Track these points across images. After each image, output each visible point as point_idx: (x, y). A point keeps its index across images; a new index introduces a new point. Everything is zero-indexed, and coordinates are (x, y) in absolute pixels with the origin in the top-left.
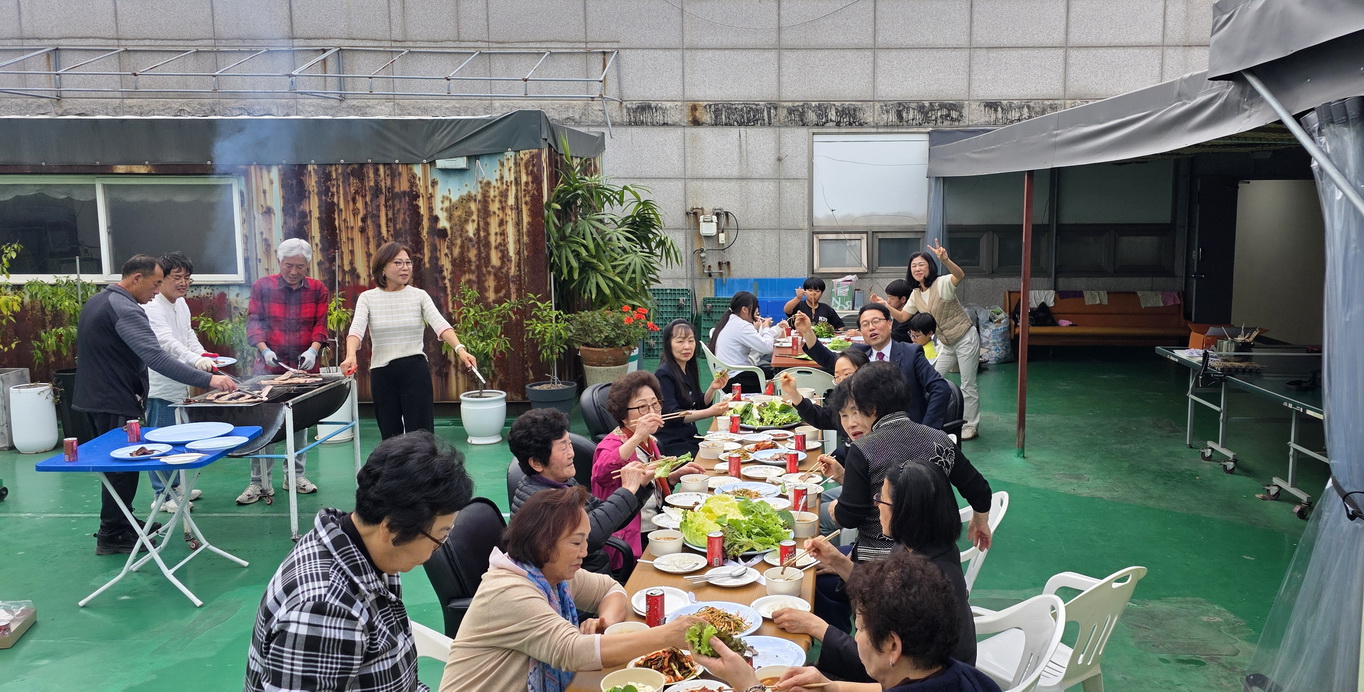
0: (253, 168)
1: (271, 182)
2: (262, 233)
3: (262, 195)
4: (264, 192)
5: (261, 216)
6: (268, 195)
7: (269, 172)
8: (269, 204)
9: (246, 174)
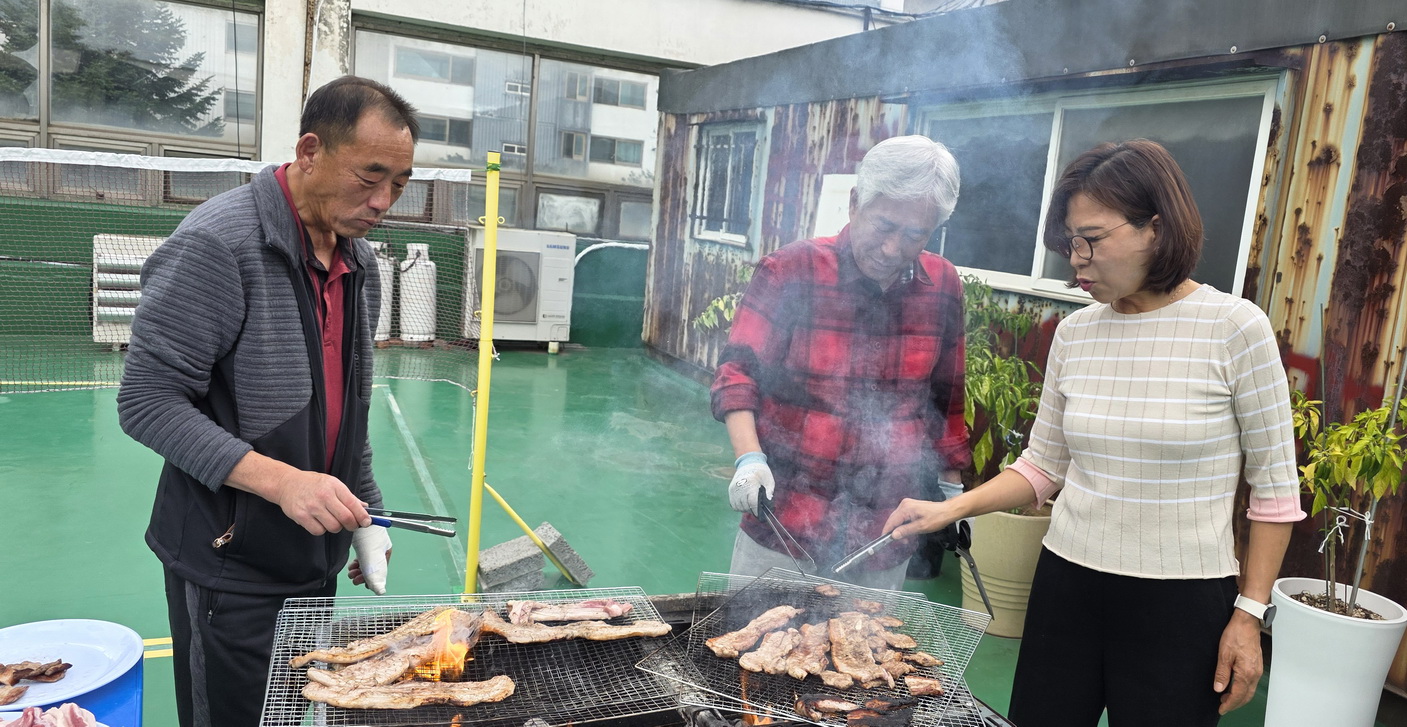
0: (1317, 49)
1: (1350, 84)
2: (1298, 212)
3: (1321, 115)
4: (1328, 110)
5: (1306, 169)
6: (1334, 118)
7: (1351, 57)
8: (1331, 139)
9: (1299, 69)
